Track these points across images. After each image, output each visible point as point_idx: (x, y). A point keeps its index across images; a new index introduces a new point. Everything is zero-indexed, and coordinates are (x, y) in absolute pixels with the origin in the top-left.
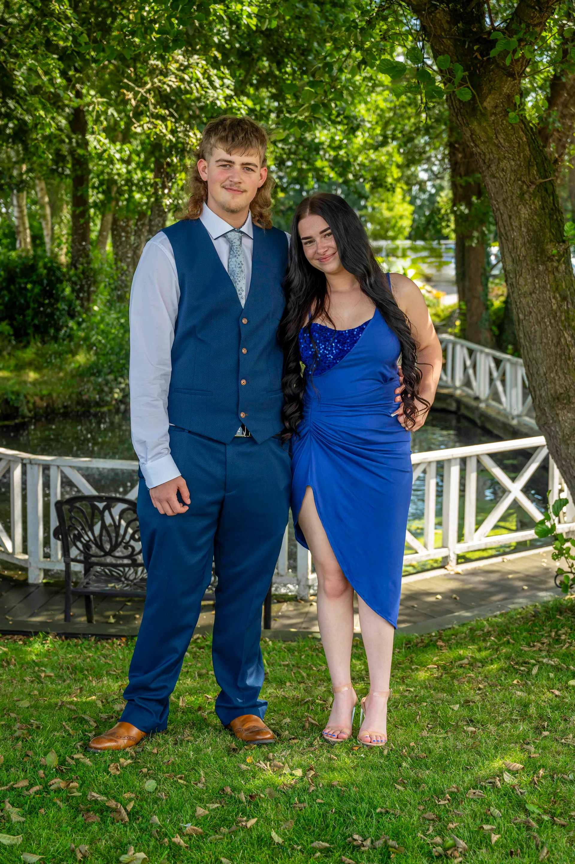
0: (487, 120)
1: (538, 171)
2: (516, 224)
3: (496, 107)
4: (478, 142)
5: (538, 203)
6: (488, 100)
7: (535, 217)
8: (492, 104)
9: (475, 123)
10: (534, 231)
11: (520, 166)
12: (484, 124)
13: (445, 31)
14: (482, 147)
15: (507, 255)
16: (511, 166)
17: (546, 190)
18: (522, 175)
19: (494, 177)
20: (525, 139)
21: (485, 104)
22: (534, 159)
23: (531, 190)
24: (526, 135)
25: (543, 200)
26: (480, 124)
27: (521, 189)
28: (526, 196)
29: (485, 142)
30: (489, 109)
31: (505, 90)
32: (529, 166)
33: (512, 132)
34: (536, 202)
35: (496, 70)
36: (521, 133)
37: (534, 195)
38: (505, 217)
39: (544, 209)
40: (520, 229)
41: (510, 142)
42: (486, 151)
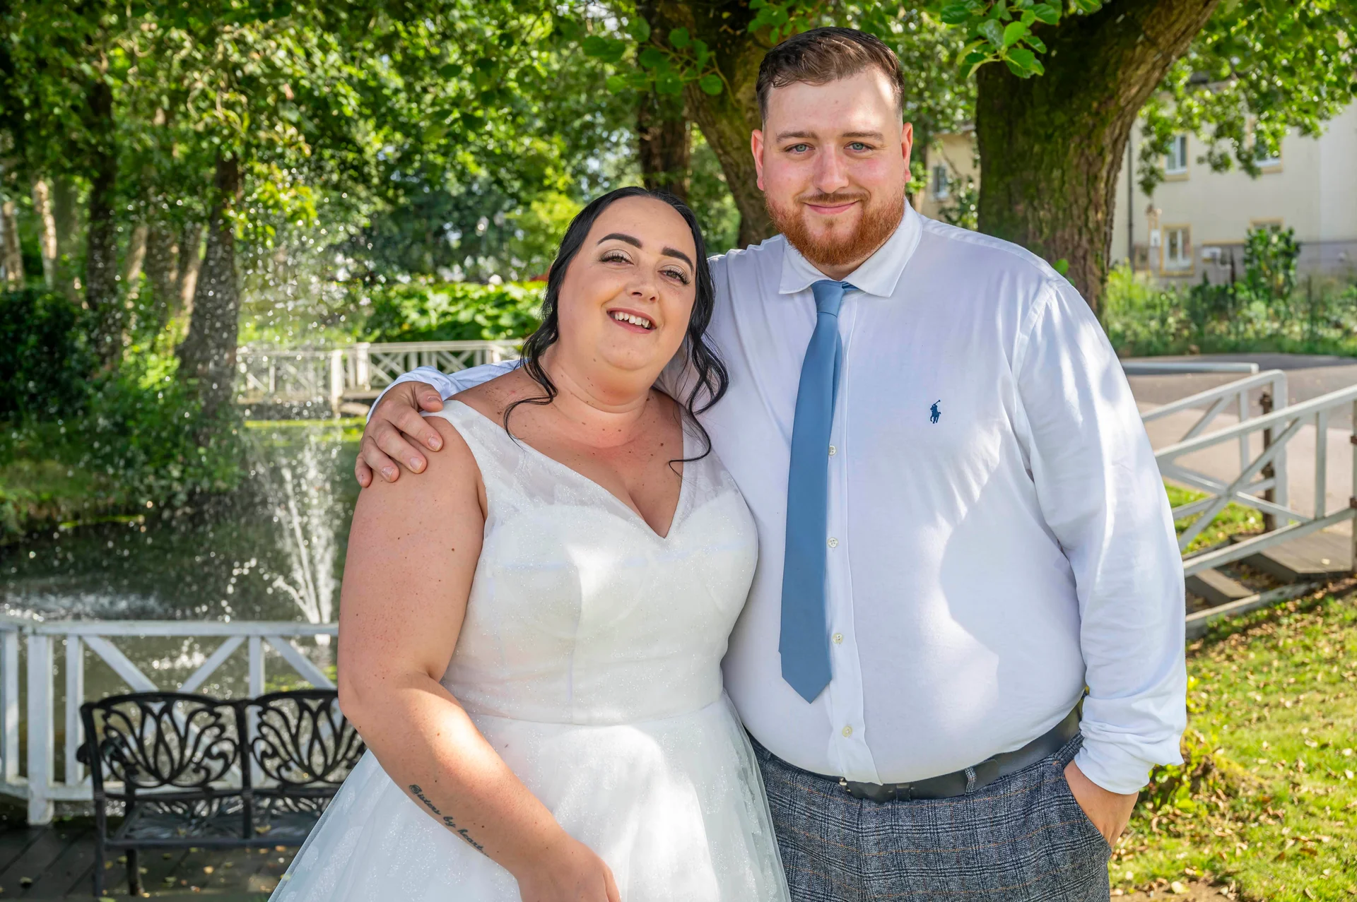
0: (741, 118)
4: (729, 149)
6: (743, 89)
8: (748, 94)
9: (725, 122)
12: (737, 123)
14: (735, 155)
21: (739, 96)
26: (731, 123)
29: (738, 149)
30: (743, 101)
35: (754, 49)
42: (740, 161)
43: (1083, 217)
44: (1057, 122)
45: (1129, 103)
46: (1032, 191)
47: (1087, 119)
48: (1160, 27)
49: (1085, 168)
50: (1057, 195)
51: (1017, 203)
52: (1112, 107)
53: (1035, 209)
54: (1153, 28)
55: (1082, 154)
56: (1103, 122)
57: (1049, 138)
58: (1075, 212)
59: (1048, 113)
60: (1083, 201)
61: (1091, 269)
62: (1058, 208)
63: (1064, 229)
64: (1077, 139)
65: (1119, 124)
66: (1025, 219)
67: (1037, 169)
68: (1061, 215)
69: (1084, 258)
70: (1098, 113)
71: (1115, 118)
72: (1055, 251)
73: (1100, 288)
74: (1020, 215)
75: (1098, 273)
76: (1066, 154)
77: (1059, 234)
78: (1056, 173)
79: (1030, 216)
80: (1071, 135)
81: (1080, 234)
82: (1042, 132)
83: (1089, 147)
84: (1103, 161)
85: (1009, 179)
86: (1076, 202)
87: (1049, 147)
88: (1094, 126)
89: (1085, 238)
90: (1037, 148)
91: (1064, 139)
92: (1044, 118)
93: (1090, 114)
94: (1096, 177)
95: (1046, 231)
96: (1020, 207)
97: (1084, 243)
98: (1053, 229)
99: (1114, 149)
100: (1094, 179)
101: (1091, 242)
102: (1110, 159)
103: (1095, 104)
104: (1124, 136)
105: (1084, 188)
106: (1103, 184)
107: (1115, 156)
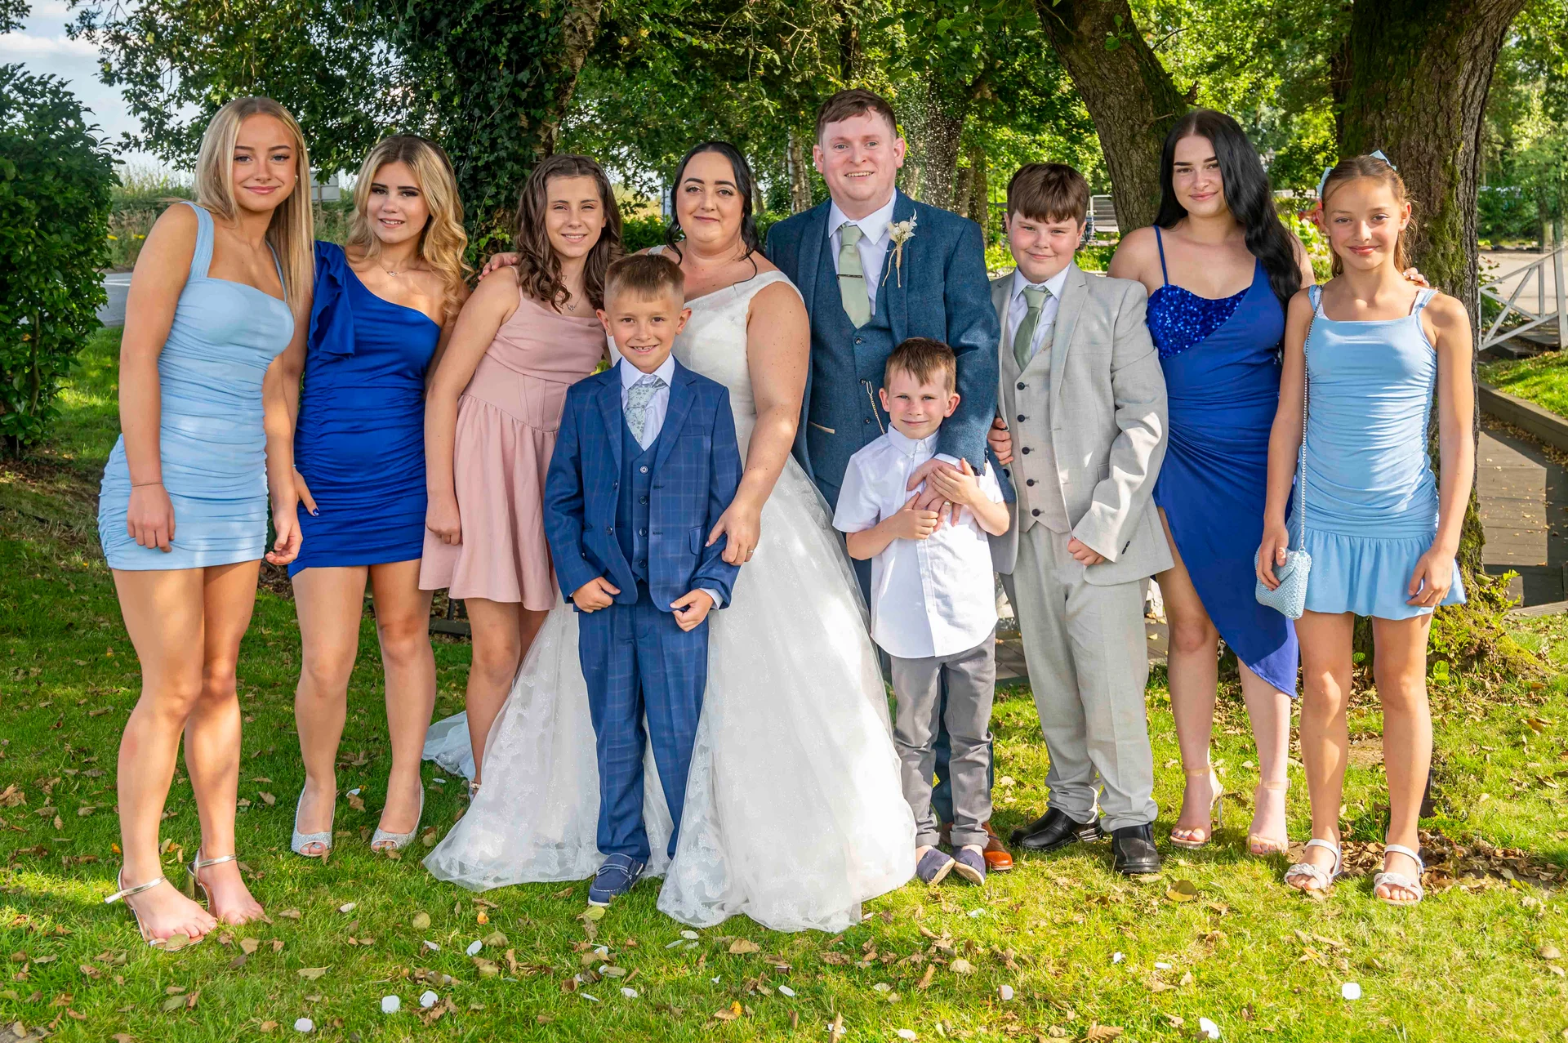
1: (1154, 106)
2: (1127, 173)
3: (1094, 30)
5: (1154, 146)
6: (1084, 22)
7: (1150, 164)
8: (1089, 27)
10: (1149, 182)
11: (1129, 101)
15: (1121, 212)
16: (1120, 101)
18: (1132, 113)
19: (1101, 116)
20: (1136, 68)
21: (1081, 28)
22: (1150, 92)
23: (1145, 129)
24: (1138, 62)
26: (1077, 52)
27: (1132, 128)
28: (1138, 139)
30: (1086, 33)
31: (1103, 9)
32: (1142, 98)
33: (1116, 60)
34: (1151, 145)
36: (1131, 60)
37: (1148, 136)
38: (1116, 165)
40: (1132, 180)
41: (1116, 72)
43: (1432, 124)
44: (1412, 33)
45: (1490, 10)
46: (1381, 100)
47: (1441, 28)
49: (1437, 77)
50: (1404, 104)
51: (1367, 114)
52: (1467, 14)
53: (1383, 118)
55: (1434, 63)
56: (1458, 30)
57: (1402, 50)
58: (1423, 119)
59: (1404, 26)
60: (1432, 109)
61: (1437, 176)
62: (1405, 116)
63: (1409, 138)
64: (1429, 49)
65: (1480, 31)
66: (1373, 128)
67: (1388, 79)
68: (1406, 123)
69: (1430, 164)
70: (1452, 22)
71: (1475, 25)
73: (1445, 192)
74: (1368, 124)
75: (1448, 179)
76: (1416, 64)
77: (1401, 142)
78: (1406, 83)
79: (1377, 124)
80: (1422, 44)
81: (1427, 141)
82: (1396, 44)
83: (1441, 56)
84: (1459, 67)
85: (1362, 91)
86: (1425, 110)
87: (1401, 58)
88: (1448, 35)
89: (1432, 144)
90: (1390, 59)
91: (1416, 50)
92: (1400, 30)
93: (1443, 23)
94: (1448, 84)
95: (1390, 137)
96: (1371, 118)
97: (1431, 149)
98: (1399, 137)
99: (1473, 56)
100: (1446, 87)
101: (1439, 148)
102: (1468, 66)
103: (1449, 14)
104: (1488, 43)
105: (1434, 97)
106: (1460, 92)
107: (1475, 63)
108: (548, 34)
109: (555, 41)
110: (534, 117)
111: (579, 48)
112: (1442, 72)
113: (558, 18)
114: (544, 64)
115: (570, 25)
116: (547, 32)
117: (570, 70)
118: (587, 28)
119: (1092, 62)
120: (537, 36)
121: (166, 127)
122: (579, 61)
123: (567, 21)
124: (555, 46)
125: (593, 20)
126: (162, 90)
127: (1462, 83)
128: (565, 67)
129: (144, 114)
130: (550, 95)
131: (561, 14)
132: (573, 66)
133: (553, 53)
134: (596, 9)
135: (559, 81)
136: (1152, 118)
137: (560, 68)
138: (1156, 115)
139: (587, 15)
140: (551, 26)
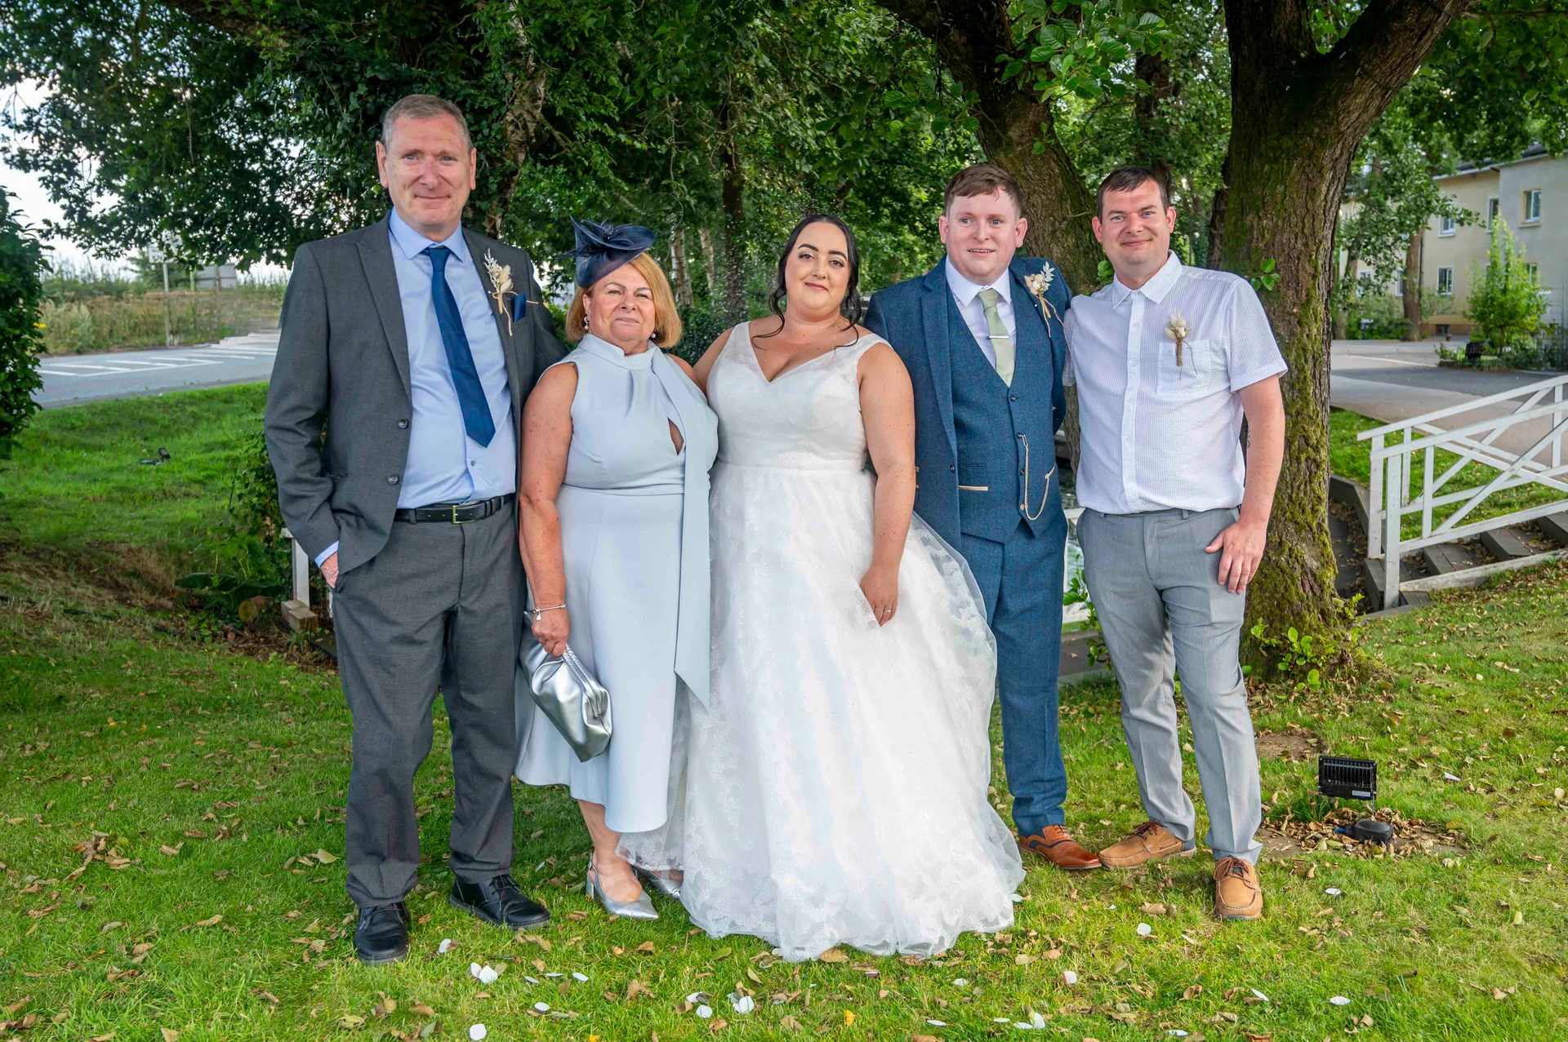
1: (1071, 206)
3: (1022, 136)
5: (1071, 241)
6: (1012, 129)
7: (1067, 256)
8: (1018, 133)
11: (1049, 200)
13: (960, 54)
16: (1040, 200)
17: (1081, 227)
18: (1053, 211)
20: (1057, 171)
21: (1010, 133)
22: (1069, 192)
23: (1063, 226)
24: (1057, 166)
25: (1078, 238)
26: (1006, 155)
27: (1053, 225)
28: (1059, 234)
30: (1014, 138)
31: (1030, 117)
32: (1062, 199)
33: (1040, 163)
34: (1068, 239)
36: (1053, 164)
37: (1066, 232)
39: (1078, 247)
41: (1040, 174)
43: (1300, 224)
44: (1285, 146)
45: (1347, 128)
46: (1259, 203)
47: (1309, 142)
48: (1377, 61)
49: (1305, 184)
50: (1278, 207)
51: (1248, 214)
52: (1331, 130)
53: (1260, 218)
54: (1370, 61)
55: (1303, 172)
56: (1322, 145)
57: (1276, 160)
58: (1294, 220)
59: (1278, 139)
60: (1301, 211)
61: (1304, 269)
62: (1278, 217)
63: (1284, 235)
64: (1299, 160)
65: (1340, 146)
66: (1252, 227)
67: (1264, 185)
68: (1280, 224)
69: (1299, 259)
70: (1318, 137)
71: (1336, 140)
72: (1274, 253)
73: (1311, 282)
74: (1248, 223)
75: (1312, 272)
76: (1289, 172)
77: (1278, 238)
78: (1281, 188)
79: (1256, 224)
80: (1294, 156)
81: (1296, 238)
82: (1271, 155)
83: (1309, 166)
84: (1322, 176)
85: (1242, 195)
86: (1295, 212)
87: (1276, 167)
88: (1314, 148)
89: (1300, 242)
90: (1266, 168)
91: (1289, 160)
92: (1275, 143)
93: (1312, 138)
94: (1315, 190)
95: (1267, 236)
96: (1249, 218)
97: (1299, 246)
98: (1274, 235)
99: (1334, 167)
100: (1312, 192)
101: (1306, 245)
102: (1329, 176)
103: (1317, 130)
104: (1345, 156)
105: (1302, 201)
106: (1322, 197)
107: (1335, 173)
108: (491, 130)
109: (499, 137)
110: (479, 208)
111: (523, 143)
112: (1309, 180)
113: (500, 114)
114: (488, 158)
115: (513, 121)
116: (489, 127)
117: (513, 164)
118: (529, 124)
119: (1019, 166)
120: (480, 131)
121: (89, 214)
122: (522, 157)
123: (509, 118)
124: (498, 141)
125: (534, 117)
126: (81, 177)
127: (1324, 189)
128: (508, 162)
129: (64, 201)
130: (494, 187)
131: (503, 111)
132: (516, 161)
133: (496, 148)
134: (537, 107)
135: (502, 174)
136: (1071, 216)
137: (503, 162)
138: (1073, 213)
139: (528, 112)
140: (493, 122)
